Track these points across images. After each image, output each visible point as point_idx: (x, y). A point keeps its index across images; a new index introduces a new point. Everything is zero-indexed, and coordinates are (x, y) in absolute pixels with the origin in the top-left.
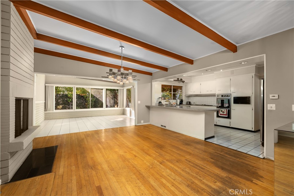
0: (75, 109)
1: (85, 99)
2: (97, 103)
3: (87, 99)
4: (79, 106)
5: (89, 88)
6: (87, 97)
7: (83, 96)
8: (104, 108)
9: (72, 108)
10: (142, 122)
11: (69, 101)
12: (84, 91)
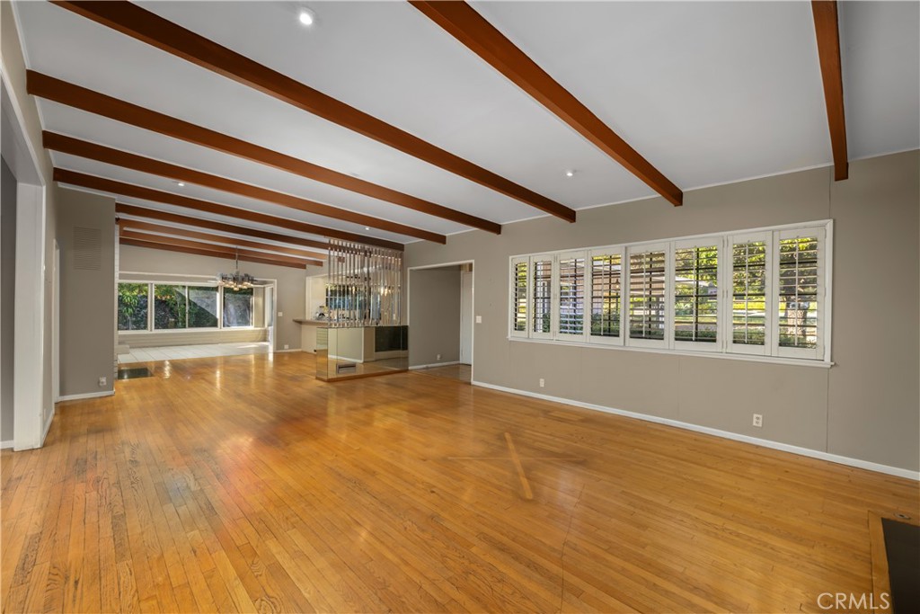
0: (151, 330)
1: (172, 309)
2: (203, 318)
3: (178, 308)
4: (161, 324)
5: (184, 287)
6: (176, 304)
7: (165, 302)
8: (220, 329)
9: (145, 328)
10: (286, 347)
11: (127, 314)
12: (169, 290)
